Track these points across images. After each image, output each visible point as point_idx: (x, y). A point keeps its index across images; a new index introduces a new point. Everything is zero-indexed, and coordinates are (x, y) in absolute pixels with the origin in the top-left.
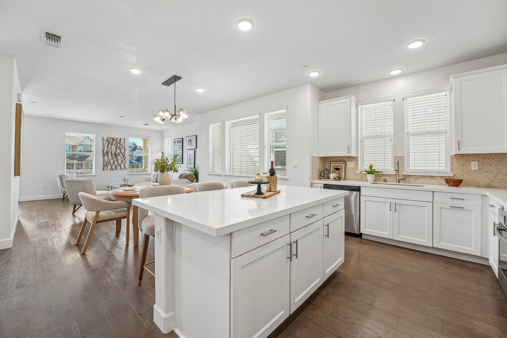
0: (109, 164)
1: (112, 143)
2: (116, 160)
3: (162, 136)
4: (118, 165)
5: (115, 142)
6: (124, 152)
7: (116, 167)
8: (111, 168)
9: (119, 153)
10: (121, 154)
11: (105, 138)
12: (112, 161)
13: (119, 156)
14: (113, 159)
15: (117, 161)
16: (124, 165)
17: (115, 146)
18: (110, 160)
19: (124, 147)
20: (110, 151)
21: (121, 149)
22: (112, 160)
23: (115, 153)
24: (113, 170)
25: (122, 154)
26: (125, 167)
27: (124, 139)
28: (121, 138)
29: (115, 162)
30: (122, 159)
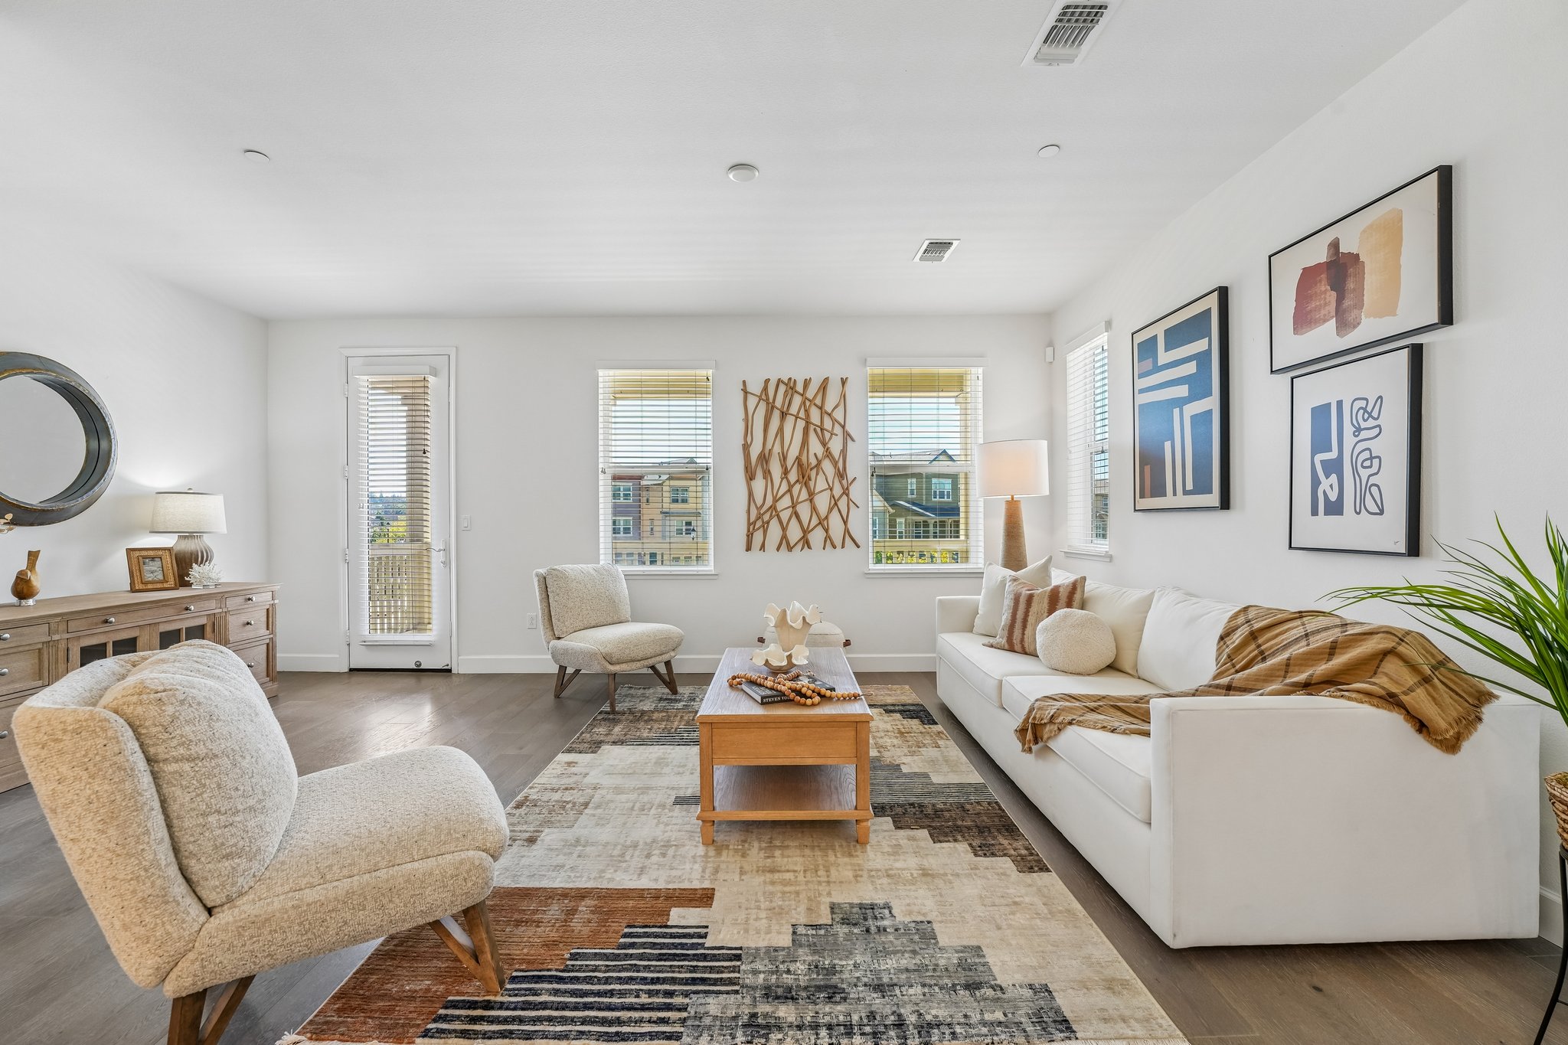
0: (771, 517)
1: (785, 409)
2: (804, 495)
3: (1051, 344)
4: (815, 521)
5: (797, 400)
6: (844, 452)
7: (806, 532)
8: (784, 537)
9: (820, 456)
10: (827, 465)
11: (755, 388)
12: (786, 502)
13: (817, 474)
14: (789, 491)
15: (811, 501)
16: (845, 523)
17: (801, 424)
18: (776, 500)
19: (843, 427)
20: (777, 449)
21: (827, 435)
22: (787, 498)
23: (798, 459)
24: (790, 548)
25: (835, 463)
26: (847, 531)
27: (844, 382)
28: (826, 380)
29: (799, 508)
30: (831, 490)
